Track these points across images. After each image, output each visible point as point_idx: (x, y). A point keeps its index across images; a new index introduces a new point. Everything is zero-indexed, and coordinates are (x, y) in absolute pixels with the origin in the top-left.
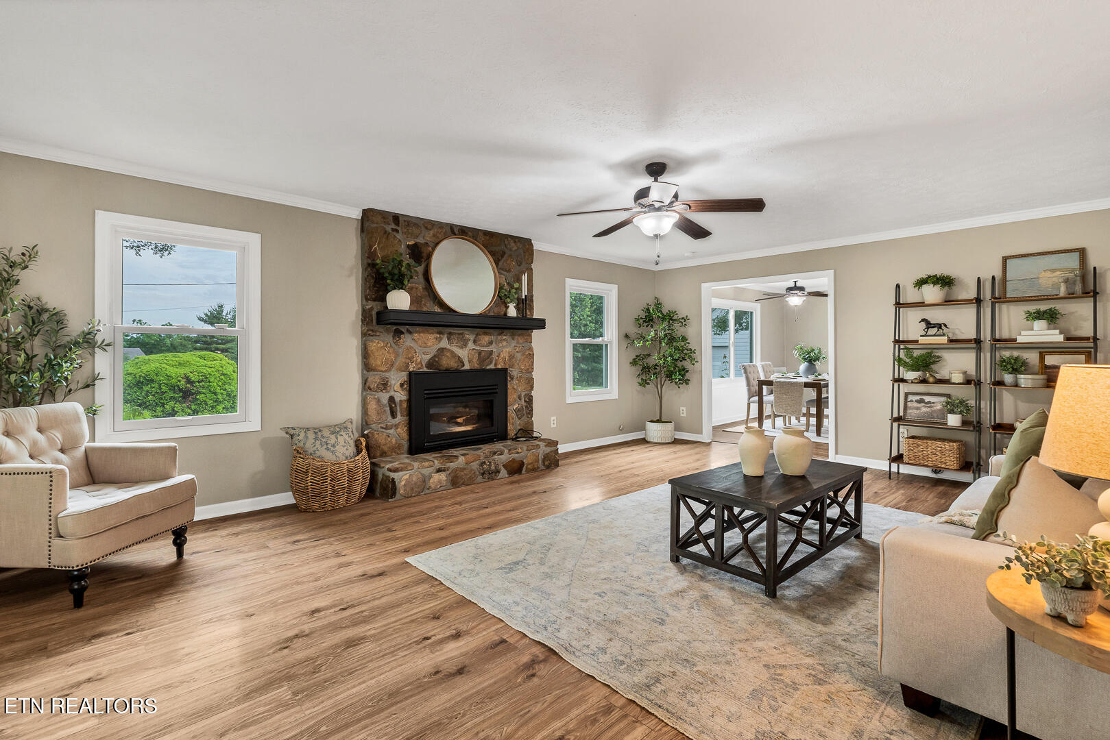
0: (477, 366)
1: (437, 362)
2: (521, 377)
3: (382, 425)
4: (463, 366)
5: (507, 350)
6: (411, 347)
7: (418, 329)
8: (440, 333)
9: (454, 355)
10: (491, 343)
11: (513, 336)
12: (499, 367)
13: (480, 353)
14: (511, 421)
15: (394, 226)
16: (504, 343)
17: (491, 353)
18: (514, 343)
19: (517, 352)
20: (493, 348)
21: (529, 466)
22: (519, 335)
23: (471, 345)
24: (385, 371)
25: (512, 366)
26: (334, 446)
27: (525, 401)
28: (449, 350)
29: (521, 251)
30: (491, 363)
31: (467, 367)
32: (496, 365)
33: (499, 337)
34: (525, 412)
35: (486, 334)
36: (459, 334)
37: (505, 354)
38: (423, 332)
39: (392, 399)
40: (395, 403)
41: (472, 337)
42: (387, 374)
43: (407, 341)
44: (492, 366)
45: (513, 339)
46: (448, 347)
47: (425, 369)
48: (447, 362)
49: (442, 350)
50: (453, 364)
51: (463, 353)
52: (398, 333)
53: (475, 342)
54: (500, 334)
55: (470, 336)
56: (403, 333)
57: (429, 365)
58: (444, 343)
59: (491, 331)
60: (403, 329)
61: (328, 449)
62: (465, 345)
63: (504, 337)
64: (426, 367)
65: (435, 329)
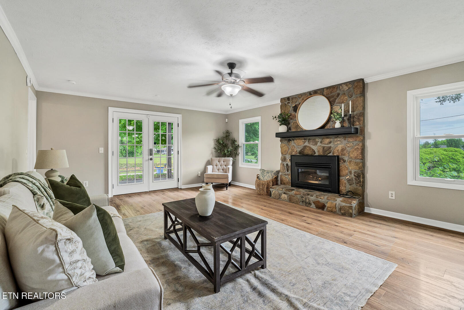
0: (322, 154)
1: (303, 151)
2: (350, 161)
3: (284, 173)
4: (315, 153)
5: (341, 146)
6: (294, 146)
7: (296, 138)
8: (305, 139)
9: (310, 148)
10: (330, 142)
11: (345, 138)
12: (335, 155)
13: (324, 148)
14: (344, 185)
15: (288, 102)
16: (338, 142)
17: (330, 147)
18: (346, 142)
19: (348, 147)
20: (331, 145)
21: (329, 209)
22: (350, 137)
23: (319, 144)
24: (285, 154)
25: (344, 155)
26: (265, 176)
27: (354, 176)
28: (309, 147)
29: (352, 89)
30: (330, 153)
31: (317, 154)
32: (333, 153)
33: (336, 139)
34: (354, 182)
35: (328, 138)
36: (314, 139)
37: (340, 147)
38: (298, 140)
39: (287, 165)
40: (288, 166)
41: (320, 140)
42: (286, 156)
43: (292, 143)
44: (331, 154)
45: (345, 140)
46: (308, 145)
47: (298, 154)
48: (307, 152)
49: (305, 147)
50: (310, 153)
51: (314, 148)
52: (289, 140)
53: (321, 142)
54: (336, 138)
55: (318, 140)
56: (291, 140)
57: (300, 153)
58: (307, 144)
59: (331, 136)
60: (290, 139)
61: (263, 177)
62: (316, 144)
63: (339, 139)
64: (299, 154)
65: (303, 138)
